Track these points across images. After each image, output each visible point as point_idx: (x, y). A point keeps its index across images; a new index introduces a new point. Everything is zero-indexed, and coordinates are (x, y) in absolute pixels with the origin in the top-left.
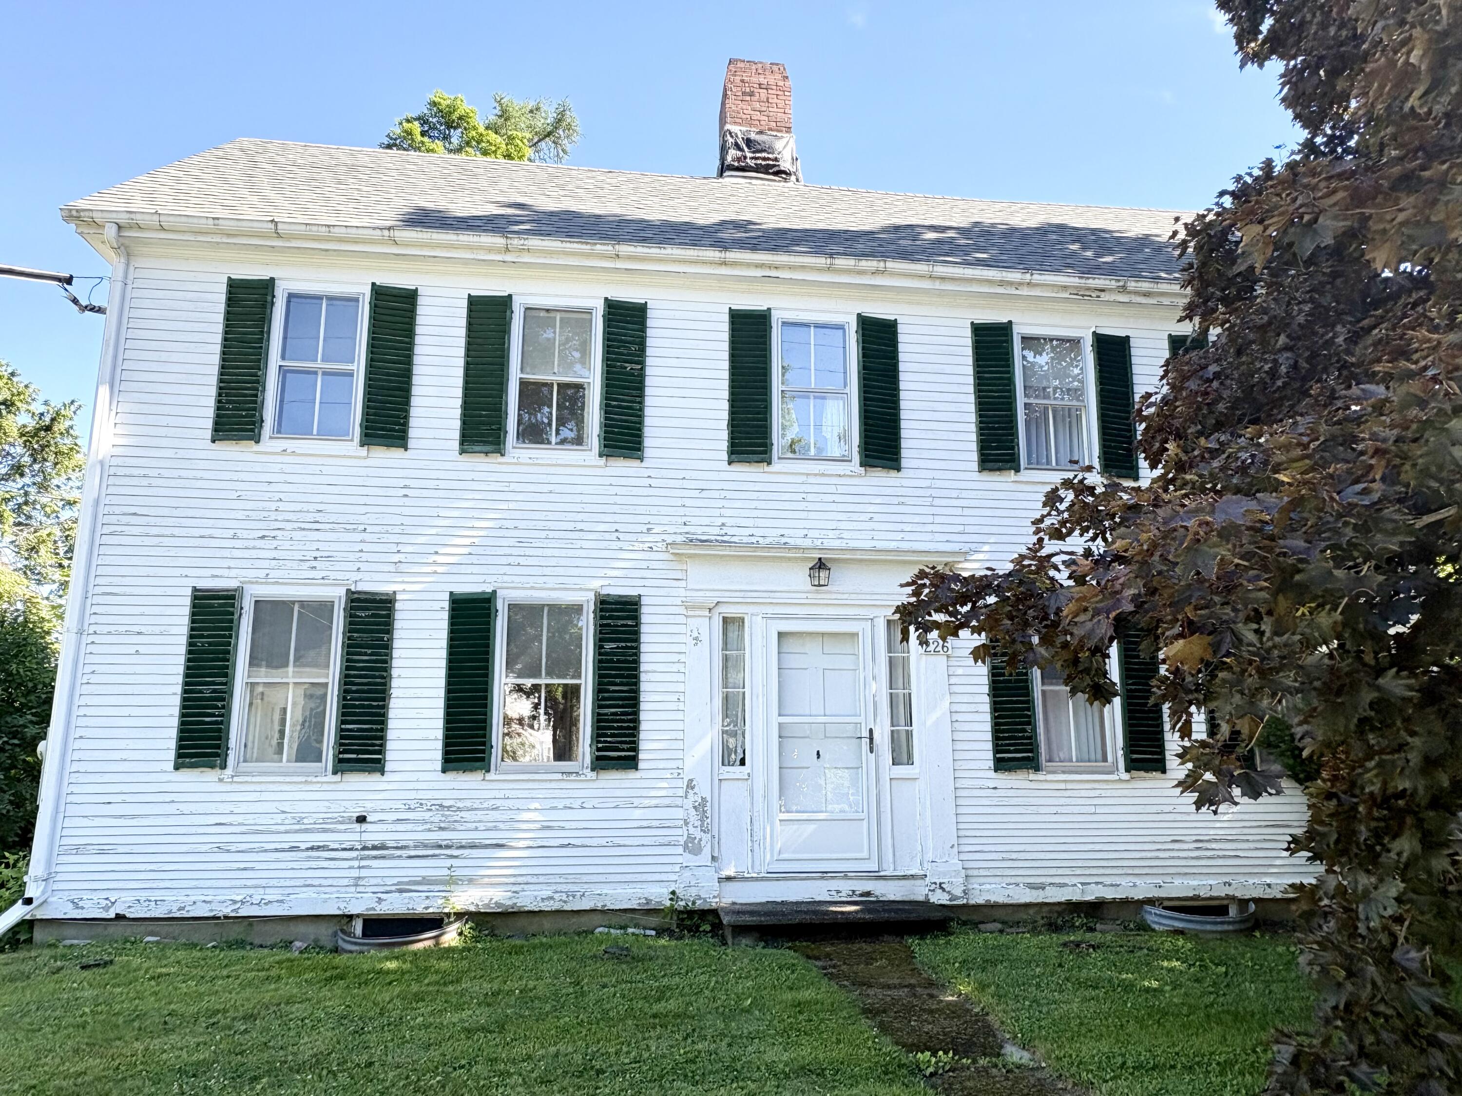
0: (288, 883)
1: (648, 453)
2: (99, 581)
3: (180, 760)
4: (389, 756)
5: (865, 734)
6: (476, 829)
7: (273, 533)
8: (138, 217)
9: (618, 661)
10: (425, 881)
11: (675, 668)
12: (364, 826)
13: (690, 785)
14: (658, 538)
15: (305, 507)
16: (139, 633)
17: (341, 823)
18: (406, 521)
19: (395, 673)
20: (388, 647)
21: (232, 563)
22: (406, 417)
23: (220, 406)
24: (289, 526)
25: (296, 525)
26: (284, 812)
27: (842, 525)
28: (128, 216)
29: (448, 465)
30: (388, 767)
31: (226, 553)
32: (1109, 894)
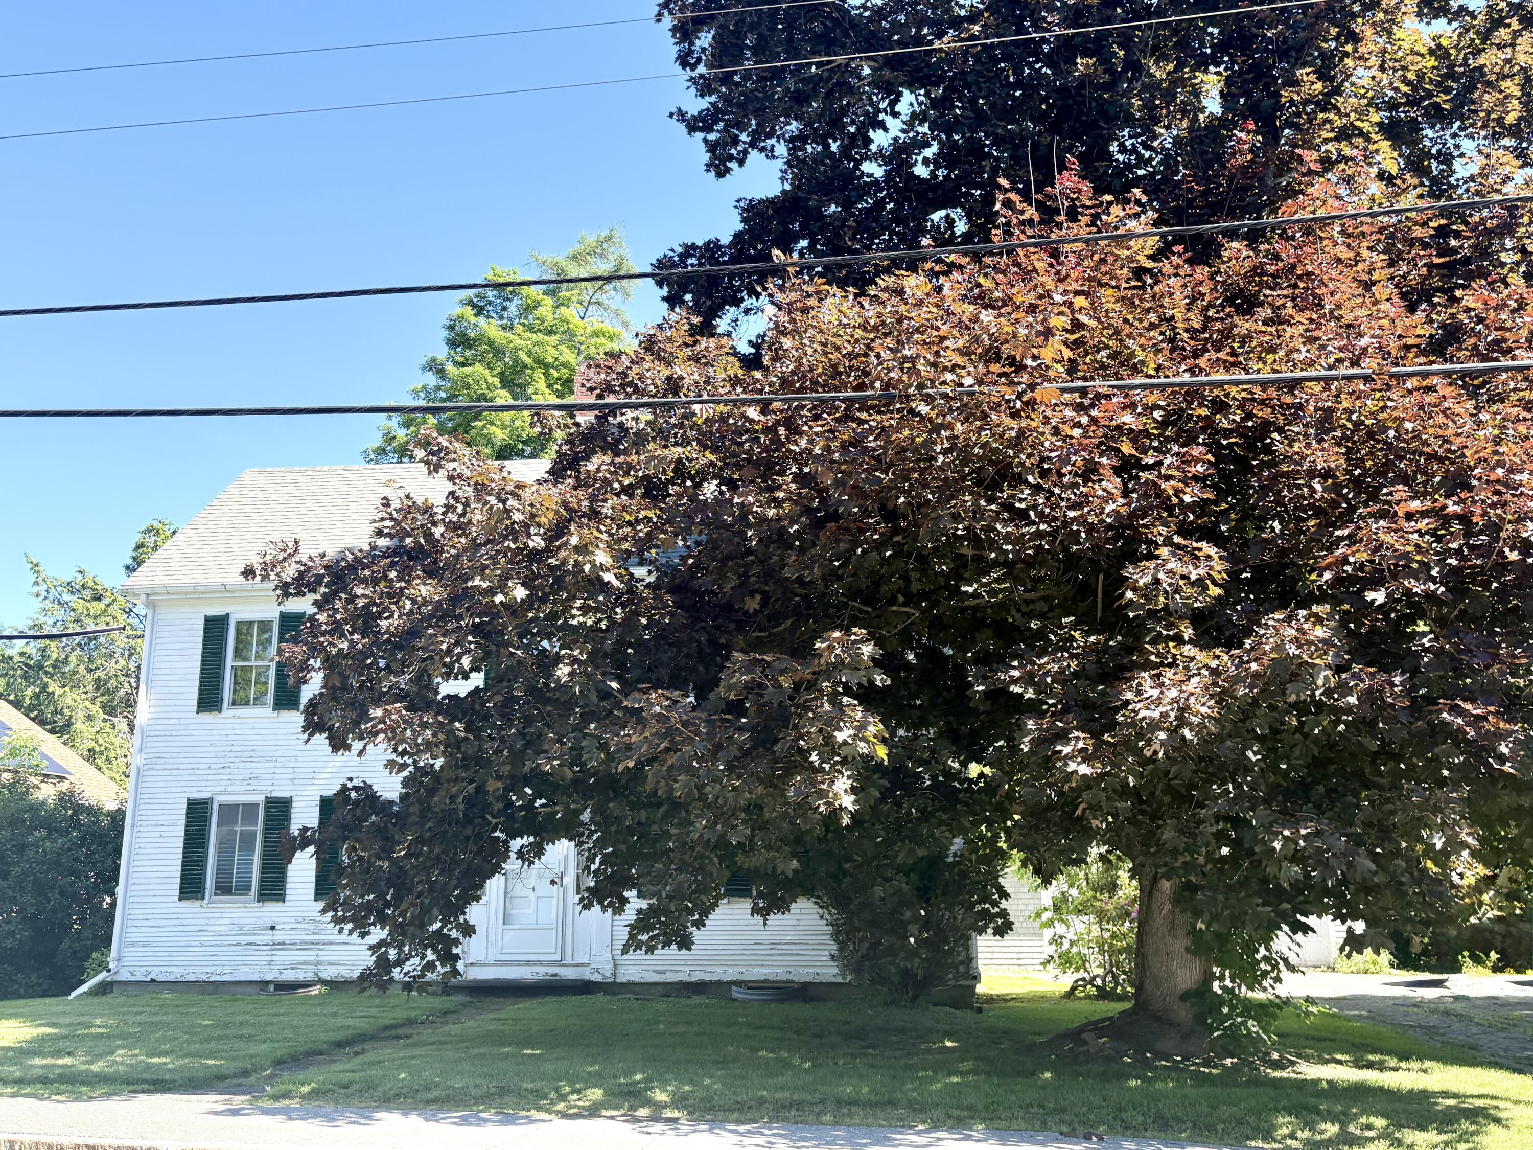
0: (234, 963)
3: (182, 896)
4: (288, 892)
5: (559, 875)
6: (332, 934)
7: (229, 765)
8: (156, 589)
10: (305, 963)
12: (274, 932)
15: (245, 748)
16: (162, 825)
17: (262, 930)
20: (287, 829)
21: (208, 784)
22: (299, 692)
23: (201, 693)
24: (237, 760)
25: (240, 759)
26: (233, 924)
30: (287, 898)
31: (205, 777)
32: (707, 977)
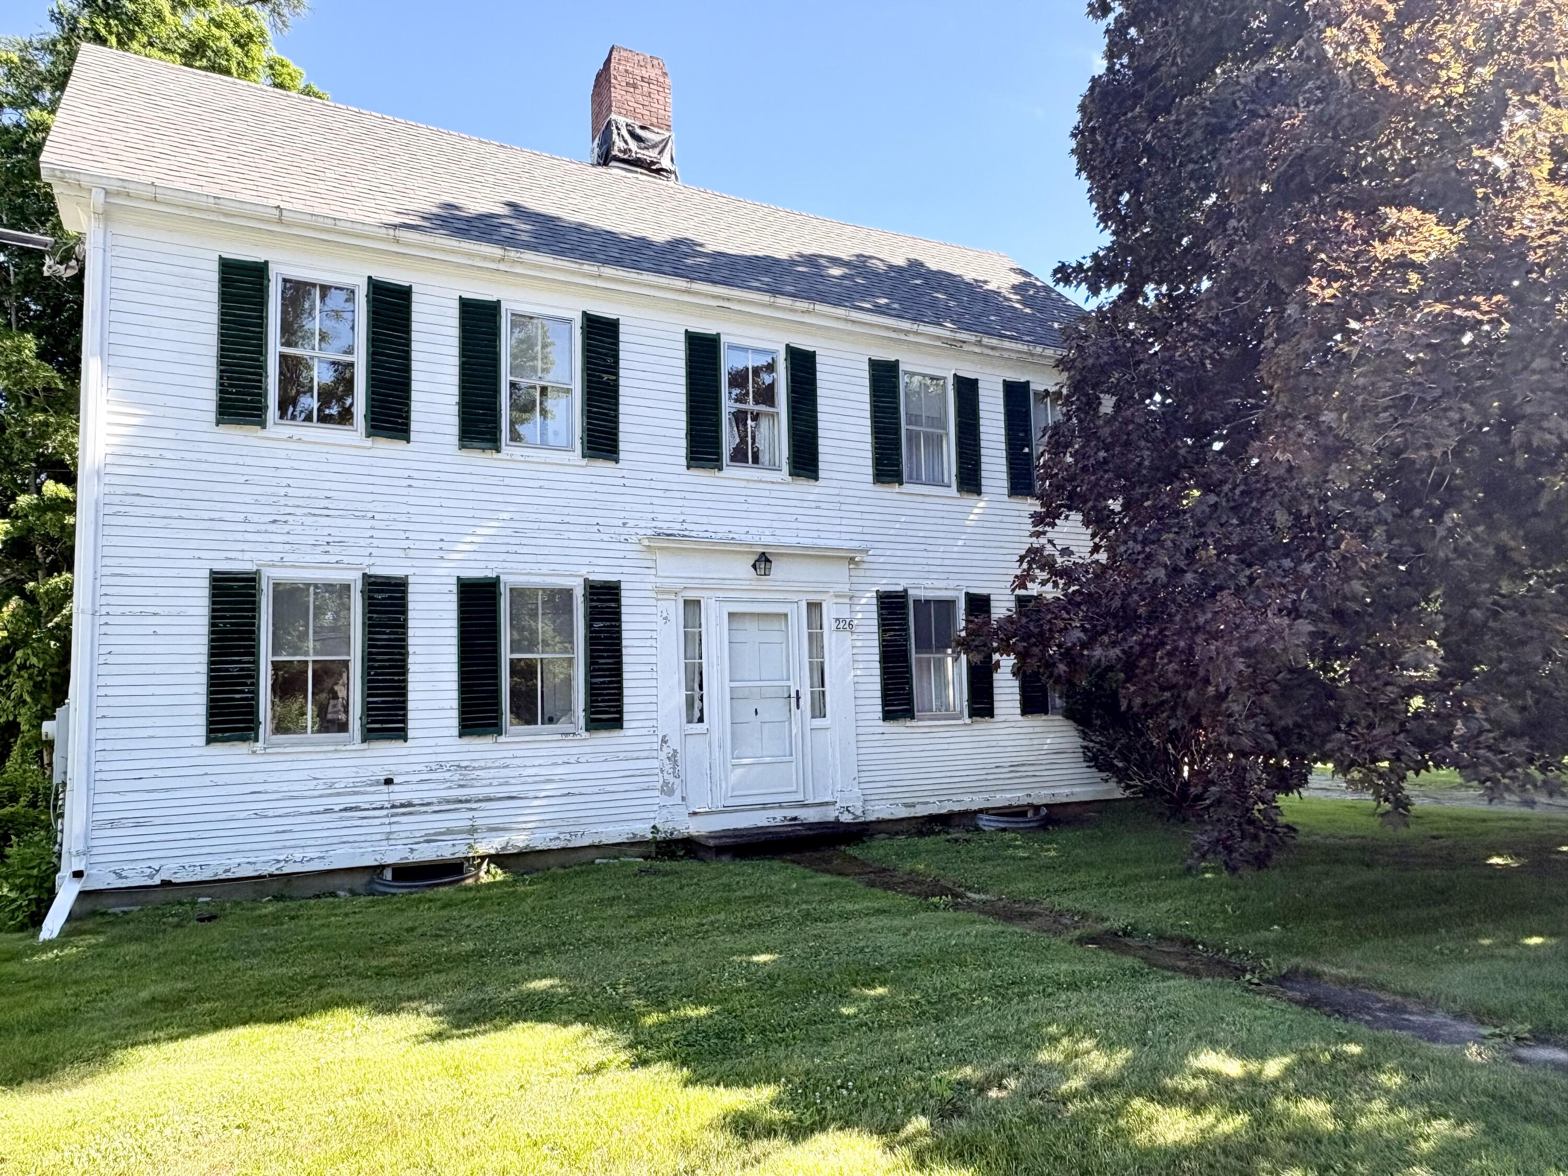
0: (324, 841)
1: (622, 455)
2: (106, 561)
3: (212, 735)
4: (410, 724)
5: (793, 694)
6: (490, 785)
7: (284, 518)
8: (132, 186)
9: (606, 638)
10: (449, 832)
11: (649, 643)
12: (392, 788)
13: (664, 741)
14: (633, 531)
15: (314, 493)
16: (155, 614)
17: (371, 785)
18: (413, 510)
19: (411, 649)
20: (404, 626)
21: (246, 547)
22: (408, 412)
23: (222, 390)
24: (299, 511)
25: (307, 511)
26: (315, 779)
27: (775, 524)
28: (120, 183)
29: (448, 459)
30: (410, 734)
31: (239, 536)
